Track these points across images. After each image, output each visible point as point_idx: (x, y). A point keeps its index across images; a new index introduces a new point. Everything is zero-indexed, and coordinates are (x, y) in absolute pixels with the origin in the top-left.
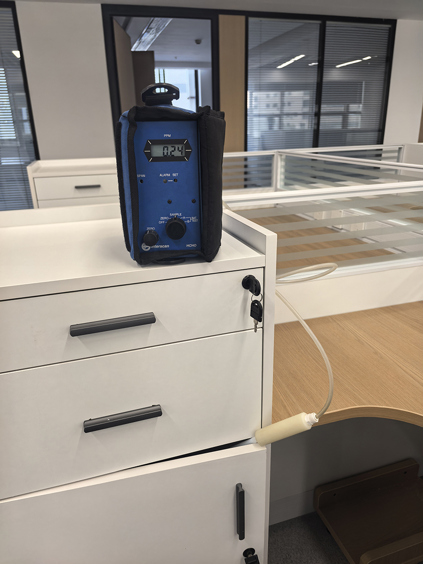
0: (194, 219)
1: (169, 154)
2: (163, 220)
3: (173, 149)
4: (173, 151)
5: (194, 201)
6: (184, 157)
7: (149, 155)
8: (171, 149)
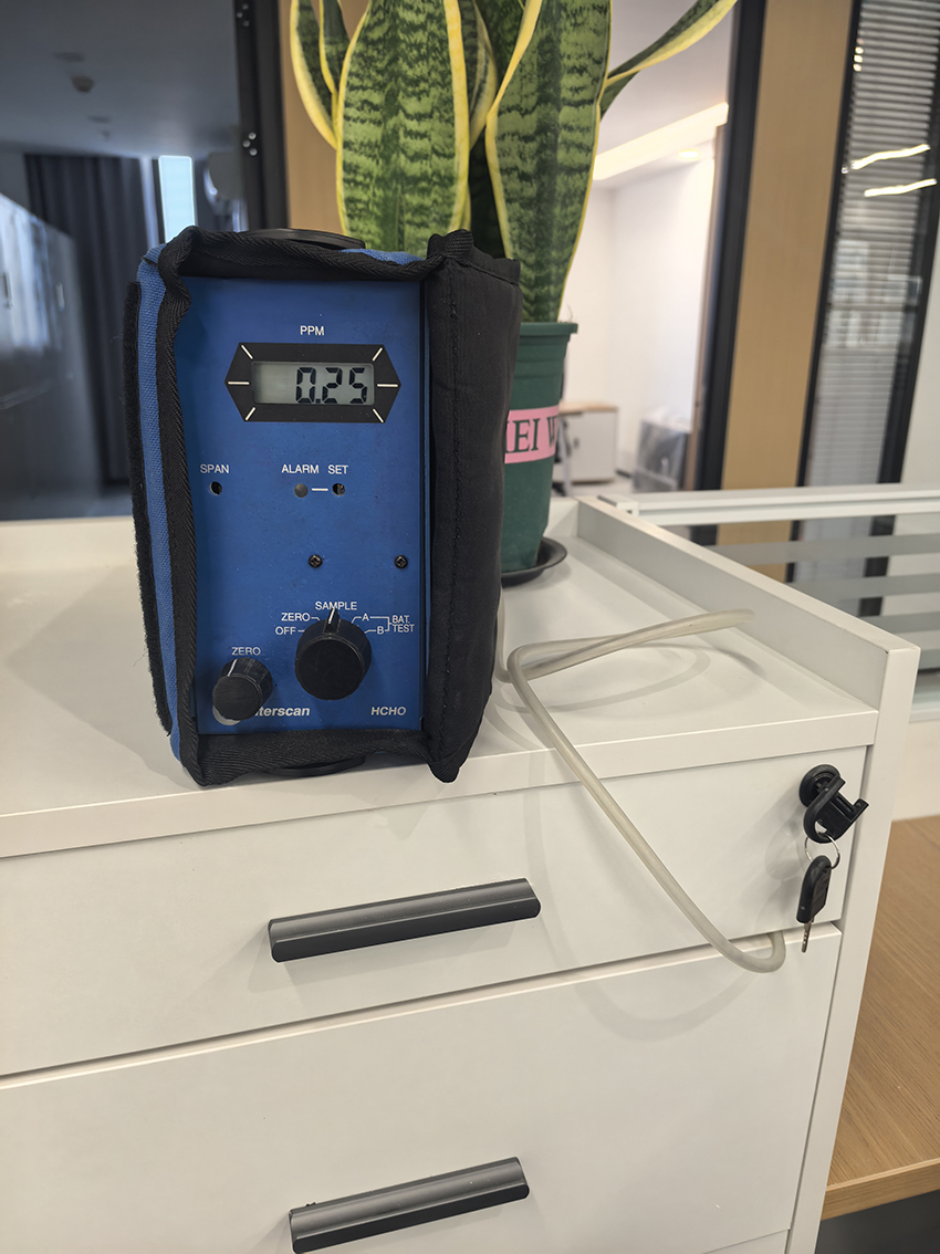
0: (400, 623)
1: (319, 394)
2: (289, 624)
3: (332, 378)
4: (332, 386)
5: (402, 564)
6: (371, 407)
7: (246, 397)
8: (324, 377)
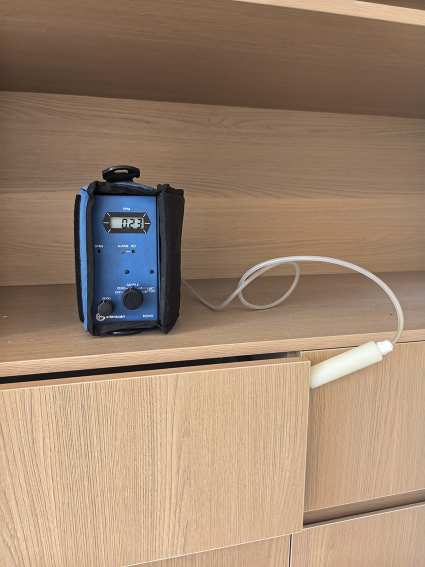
0: (151, 290)
1: (128, 226)
2: (119, 290)
3: (132, 221)
4: (132, 224)
5: (152, 272)
6: (143, 229)
7: (108, 227)
